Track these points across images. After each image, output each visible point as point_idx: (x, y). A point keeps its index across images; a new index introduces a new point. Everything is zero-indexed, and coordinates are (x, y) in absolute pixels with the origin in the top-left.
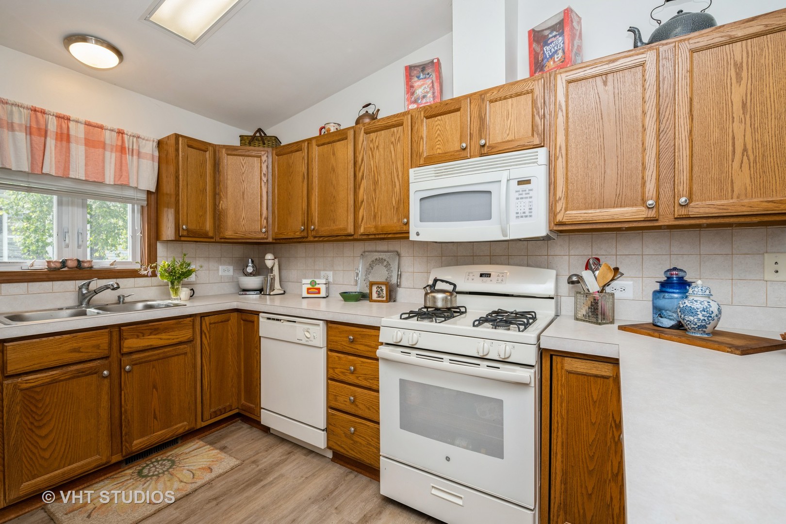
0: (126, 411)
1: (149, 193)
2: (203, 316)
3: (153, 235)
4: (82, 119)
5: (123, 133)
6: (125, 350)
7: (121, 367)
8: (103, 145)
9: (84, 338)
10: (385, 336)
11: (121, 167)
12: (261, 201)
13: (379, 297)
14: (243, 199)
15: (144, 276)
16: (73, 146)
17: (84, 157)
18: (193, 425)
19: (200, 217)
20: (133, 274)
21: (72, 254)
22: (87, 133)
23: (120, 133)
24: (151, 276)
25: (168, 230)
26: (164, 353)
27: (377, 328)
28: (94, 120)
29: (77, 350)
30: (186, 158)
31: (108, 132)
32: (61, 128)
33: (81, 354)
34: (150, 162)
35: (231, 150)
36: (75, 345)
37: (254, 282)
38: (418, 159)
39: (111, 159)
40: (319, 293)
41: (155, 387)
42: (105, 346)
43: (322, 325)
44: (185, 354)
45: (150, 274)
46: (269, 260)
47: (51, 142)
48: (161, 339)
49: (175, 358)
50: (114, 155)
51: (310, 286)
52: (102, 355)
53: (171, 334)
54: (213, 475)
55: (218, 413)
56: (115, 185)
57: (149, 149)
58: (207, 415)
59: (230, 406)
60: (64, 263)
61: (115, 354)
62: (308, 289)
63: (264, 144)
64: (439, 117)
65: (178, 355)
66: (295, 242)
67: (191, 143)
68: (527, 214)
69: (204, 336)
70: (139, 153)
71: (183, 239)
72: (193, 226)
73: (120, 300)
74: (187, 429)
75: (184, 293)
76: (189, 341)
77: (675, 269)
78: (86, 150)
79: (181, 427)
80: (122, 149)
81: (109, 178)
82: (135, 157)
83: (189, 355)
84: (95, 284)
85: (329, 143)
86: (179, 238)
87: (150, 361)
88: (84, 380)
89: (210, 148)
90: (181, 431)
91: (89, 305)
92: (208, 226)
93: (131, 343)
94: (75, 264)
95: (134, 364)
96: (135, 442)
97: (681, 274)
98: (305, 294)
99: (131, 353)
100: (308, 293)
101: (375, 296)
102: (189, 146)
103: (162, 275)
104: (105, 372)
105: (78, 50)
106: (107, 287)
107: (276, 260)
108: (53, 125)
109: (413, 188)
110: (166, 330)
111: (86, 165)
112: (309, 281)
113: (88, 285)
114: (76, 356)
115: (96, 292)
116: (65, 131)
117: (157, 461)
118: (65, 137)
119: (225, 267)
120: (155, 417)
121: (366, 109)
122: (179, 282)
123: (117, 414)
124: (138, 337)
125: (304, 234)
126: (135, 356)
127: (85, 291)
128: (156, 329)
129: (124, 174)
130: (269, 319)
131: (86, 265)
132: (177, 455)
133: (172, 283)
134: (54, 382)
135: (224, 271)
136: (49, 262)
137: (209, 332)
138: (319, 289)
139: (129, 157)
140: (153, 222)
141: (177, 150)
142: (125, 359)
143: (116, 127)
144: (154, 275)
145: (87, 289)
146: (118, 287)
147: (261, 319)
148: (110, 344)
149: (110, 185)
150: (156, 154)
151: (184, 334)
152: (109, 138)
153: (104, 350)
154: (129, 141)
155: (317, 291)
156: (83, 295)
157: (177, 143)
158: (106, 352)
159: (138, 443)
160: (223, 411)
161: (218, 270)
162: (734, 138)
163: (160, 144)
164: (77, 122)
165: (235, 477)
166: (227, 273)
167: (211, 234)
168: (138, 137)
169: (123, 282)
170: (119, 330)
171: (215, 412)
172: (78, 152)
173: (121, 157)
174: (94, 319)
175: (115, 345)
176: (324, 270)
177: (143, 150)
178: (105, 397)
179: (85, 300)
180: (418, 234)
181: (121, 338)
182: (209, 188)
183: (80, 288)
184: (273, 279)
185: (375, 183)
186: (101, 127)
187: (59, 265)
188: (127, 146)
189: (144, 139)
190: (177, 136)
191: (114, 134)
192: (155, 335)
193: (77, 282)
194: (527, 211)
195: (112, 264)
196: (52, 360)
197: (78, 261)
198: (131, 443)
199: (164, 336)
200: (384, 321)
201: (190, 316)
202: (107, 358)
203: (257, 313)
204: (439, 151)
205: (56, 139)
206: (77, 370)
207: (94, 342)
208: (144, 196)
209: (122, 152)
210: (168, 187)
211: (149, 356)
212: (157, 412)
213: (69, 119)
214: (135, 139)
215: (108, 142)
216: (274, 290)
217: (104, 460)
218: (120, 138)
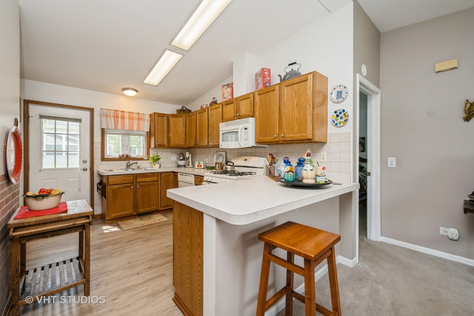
0: (138, 200)
1: (147, 132)
2: (161, 173)
3: (149, 146)
4: (128, 111)
5: (139, 114)
6: (138, 181)
7: (136, 187)
8: (133, 118)
9: (127, 177)
10: (205, 178)
11: (138, 125)
12: (183, 133)
13: (219, 168)
14: (177, 133)
15: (145, 160)
16: (125, 120)
17: (128, 123)
18: (158, 208)
19: (162, 140)
20: (142, 159)
21: (126, 153)
22: (129, 115)
23: (138, 114)
24: (147, 160)
25: (153, 145)
26: (149, 184)
27: (203, 176)
28: (131, 111)
29: (125, 180)
30: (158, 120)
31: (135, 114)
32: (122, 115)
33: (126, 181)
34: (147, 122)
35: (173, 116)
36: (125, 179)
37: (182, 163)
38: (223, 120)
39: (136, 122)
40: (201, 167)
41: (146, 194)
42: (132, 180)
43: (193, 177)
44: (155, 185)
45: (147, 159)
46: (187, 155)
47: (120, 119)
48: (148, 179)
49: (152, 186)
50: (136, 121)
51: (198, 164)
52: (131, 182)
53: (151, 178)
54: (160, 221)
55: (166, 206)
56: (137, 131)
57: (147, 118)
58: (162, 206)
59: (171, 205)
60: (123, 156)
61: (135, 183)
62: (197, 165)
63: (184, 112)
64: (229, 105)
65: (153, 185)
66: (193, 148)
67: (159, 115)
68: (246, 139)
69: (161, 180)
70: (144, 119)
71: (156, 147)
72: (160, 143)
73: (138, 167)
74: (156, 209)
75: (157, 166)
76: (157, 181)
77: (286, 157)
78: (129, 121)
79: (154, 208)
80: (139, 119)
81: (135, 128)
82: (143, 121)
83: (156, 185)
84: (131, 162)
85: (201, 113)
86: (155, 147)
87: (145, 186)
88: (127, 189)
89: (166, 116)
90: (154, 209)
91: (129, 168)
92: (165, 143)
93: (139, 180)
94: (126, 156)
95: (140, 186)
96: (140, 210)
97: (288, 159)
98: (196, 167)
99: (139, 183)
100: (197, 167)
101: (217, 168)
102: (159, 116)
103: (150, 160)
104: (132, 187)
105: (126, 92)
106: (134, 163)
107: (190, 155)
108: (120, 114)
109: (221, 130)
110: (149, 176)
111: (129, 125)
112: (197, 162)
113: (129, 162)
114: (125, 182)
115: (131, 165)
116: (123, 116)
117: (146, 217)
118: (123, 117)
119: (173, 157)
120: (146, 203)
121: (214, 100)
122: (156, 162)
123: (135, 200)
124: (141, 178)
125: (195, 145)
126: (140, 184)
127: (128, 164)
128: (146, 176)
129: (140, 127)
130: (181, 175)
131: (129, 156)
132: (152, 216)
133: (154, 162)
134: (119, 188)
135: (173, 158)
136: (119, 155)
137: (163, 179)
138: (201, 165)
139: (141, 121)
140: (149, 142)
141: (155, 118)
142: (137, 184)
143: (137, 112)
144: (148, 160)
145: (129, 163)
146: (137, 163)
147: (179, 175)
148: (133, 179)
149: (135, 131)
150: (149, 119)
151: (155, 178)
152: (135, 116)
153: (131, 181)
154: (141, 116)
155: (200, 166)
156: (128, 165)
157: (155, 116)
158: (132, 181)
159: (141, 210)
160: (168, 206)
161: (171, 158)
162: (295, 115)
163: (150, 115)
164: (126, 112)
165: (166, 223)
166: (174, 160)
167: (166, 146)
168: (144, 114)
169: (139, 162)
170: (136, 176)
171: (165, 206)
172: (127, 121)
173: (139, 121)
174: (130, 171)
175: (135, 180)
176: (205, 158)
177: (145, 118)
178: (132, 195)
179: (128, 166)
180: (221, 146)
181: (136, 178)
182: (165, 130)
183: (127, 163)
184: (189, 162)
185: (213, 127)
186: (133, 113)
187: (122, 156)
188: (140, 118)
189: (145, 115)
190: (155, 113)
191: (137, 114)
192: (146, 178)
193: (127, 161)
194: (246, 138)
195: (136, 156)
196: (119, 182)
197: (127, 155)
198: (139, 210)
199: (149, 178)
200: (206, 174)
201: (157, 173)
202: (132, 183)
203: (177, 173)
204: (229, 117)
205: (121, 118)
206: (125, 186)
207: (129, 178)
208: (146, 133)
209: (139, 120)
210: (153, 130)
211: (144, 184)
212: (147, 202)
213: (124, 112)
214: (143, 115)
215: (135, 117)
216: (189, 166)
217: (131, 213)
218: (138, 115)
